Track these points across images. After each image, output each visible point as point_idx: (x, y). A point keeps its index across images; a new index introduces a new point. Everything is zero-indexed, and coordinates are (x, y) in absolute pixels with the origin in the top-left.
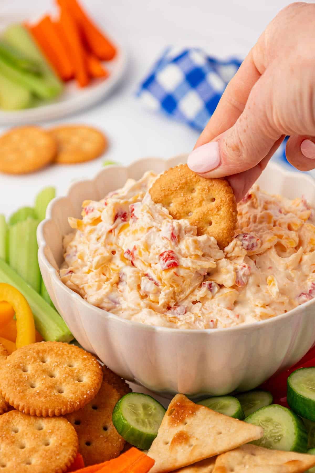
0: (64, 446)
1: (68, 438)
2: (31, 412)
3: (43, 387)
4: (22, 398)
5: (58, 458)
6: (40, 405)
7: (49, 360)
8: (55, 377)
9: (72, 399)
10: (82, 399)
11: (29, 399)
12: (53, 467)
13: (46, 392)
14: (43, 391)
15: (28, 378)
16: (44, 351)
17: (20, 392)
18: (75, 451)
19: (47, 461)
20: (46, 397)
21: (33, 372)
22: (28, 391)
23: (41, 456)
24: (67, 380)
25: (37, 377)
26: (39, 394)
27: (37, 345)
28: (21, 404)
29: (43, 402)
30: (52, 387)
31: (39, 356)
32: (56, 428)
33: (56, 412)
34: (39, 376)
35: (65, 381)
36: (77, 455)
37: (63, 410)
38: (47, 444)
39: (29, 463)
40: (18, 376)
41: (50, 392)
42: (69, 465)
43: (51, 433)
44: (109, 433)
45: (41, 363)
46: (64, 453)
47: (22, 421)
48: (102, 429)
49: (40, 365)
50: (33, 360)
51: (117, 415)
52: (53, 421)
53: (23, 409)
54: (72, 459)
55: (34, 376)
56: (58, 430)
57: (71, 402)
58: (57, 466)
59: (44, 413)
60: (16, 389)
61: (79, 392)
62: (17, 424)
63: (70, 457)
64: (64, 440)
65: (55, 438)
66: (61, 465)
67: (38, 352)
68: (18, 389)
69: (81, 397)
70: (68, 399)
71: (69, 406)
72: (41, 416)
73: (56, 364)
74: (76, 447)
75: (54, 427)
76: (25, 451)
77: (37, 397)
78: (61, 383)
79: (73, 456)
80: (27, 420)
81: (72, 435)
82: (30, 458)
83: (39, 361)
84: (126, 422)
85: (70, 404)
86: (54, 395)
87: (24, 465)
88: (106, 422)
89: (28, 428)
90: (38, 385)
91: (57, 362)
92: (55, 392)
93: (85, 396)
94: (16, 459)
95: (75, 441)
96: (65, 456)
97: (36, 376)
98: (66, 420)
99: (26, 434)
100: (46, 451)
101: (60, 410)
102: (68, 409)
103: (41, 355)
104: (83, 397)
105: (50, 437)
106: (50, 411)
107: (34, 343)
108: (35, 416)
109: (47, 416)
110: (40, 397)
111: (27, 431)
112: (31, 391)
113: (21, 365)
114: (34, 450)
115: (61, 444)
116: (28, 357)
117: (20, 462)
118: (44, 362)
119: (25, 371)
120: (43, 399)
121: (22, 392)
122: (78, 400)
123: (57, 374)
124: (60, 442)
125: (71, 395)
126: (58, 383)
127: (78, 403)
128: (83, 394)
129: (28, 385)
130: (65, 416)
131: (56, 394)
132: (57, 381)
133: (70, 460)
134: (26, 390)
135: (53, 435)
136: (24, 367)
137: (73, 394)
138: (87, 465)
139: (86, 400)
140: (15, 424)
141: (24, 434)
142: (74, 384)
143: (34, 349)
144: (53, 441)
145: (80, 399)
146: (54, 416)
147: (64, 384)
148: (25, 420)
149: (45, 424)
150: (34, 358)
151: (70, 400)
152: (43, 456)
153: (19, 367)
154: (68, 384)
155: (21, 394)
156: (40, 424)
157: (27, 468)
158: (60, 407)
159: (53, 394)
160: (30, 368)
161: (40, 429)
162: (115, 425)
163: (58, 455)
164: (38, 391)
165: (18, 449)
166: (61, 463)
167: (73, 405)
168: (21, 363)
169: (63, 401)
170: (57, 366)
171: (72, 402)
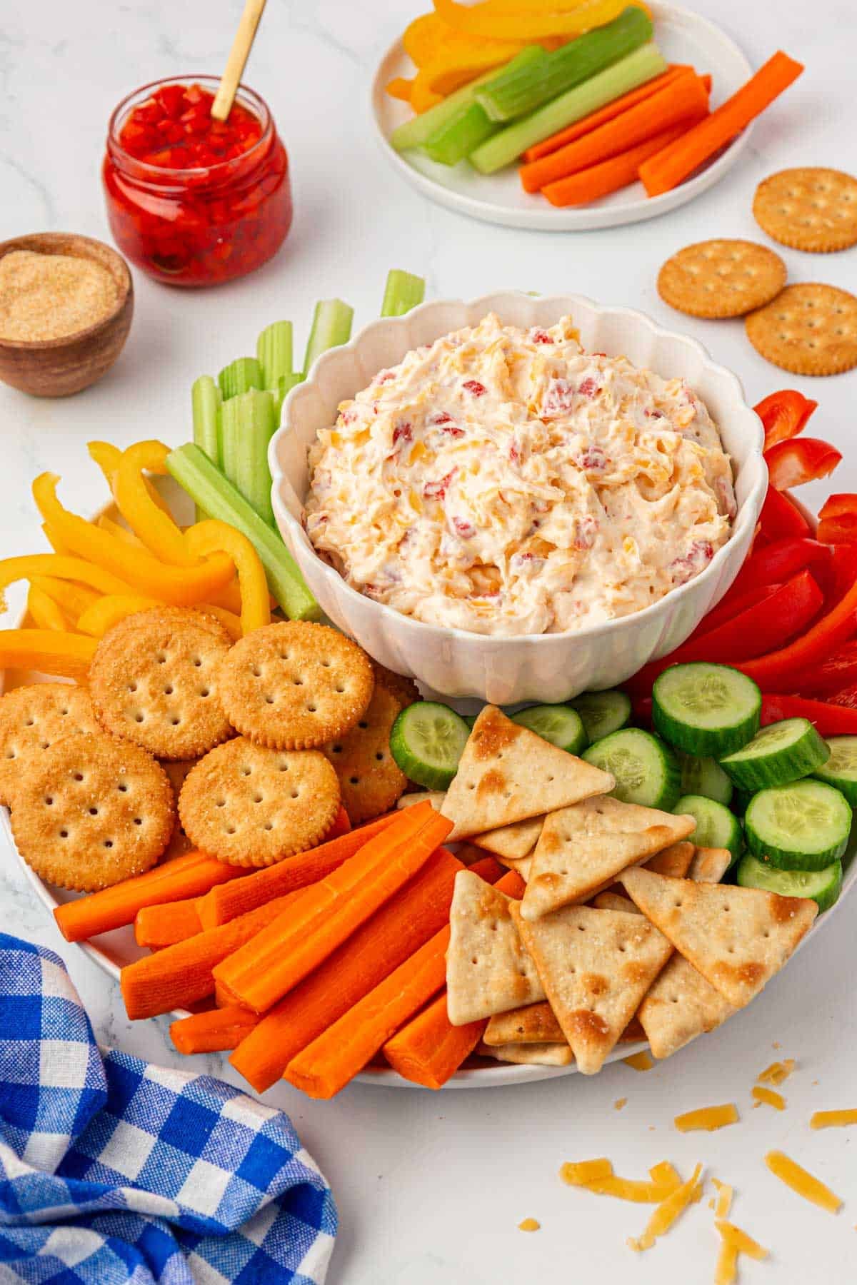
0: (321, 800)
1: (326, 786)
2: (269, 743)
3: (285, 703)
4: (255, 722)
5: (311, 818)
6: (282, 733)
7: (292, 654)
8: (302, 684)
9: (328, 723)
10: (344, 721)
11: (265, 723)
12: (304, 835)
13: (290, 712)
14: (285, 709)
15: (262, 685)
16: (285, 640)
17: (251, 712)
18: (336, 807)
19: (296, 825)
20: (289, 720)
21: (270, 675)
22: (262, 710)
23: (286, 817)
24: (321, 690)
25: (276, 685)
26: (279, 715)
27: (271, 630)
28: (254, 732)
29: (285, 729)
30: (298, 703)
31: (276, 649)
32: (307, 768)
33: (307, 743)
34: (278, 684)
35: (317, 691)
36: (339, 811)
37: (316, 741)
38: (295, 796)
39: (269, 828)
40: (247, 684)
41: (296, 712)
42: (328, 829)
43: (301, 776)
44: (385, 765)
45: (281, 661)
46: (319, 812)
47: (256, 756)
48: (374, 758)
49: (280, 665)
50: (268, 656)
51: (397, 742)
52: (302, 755)
53: (256, 738)
54: (332, 820)
55: (271, 683)
56: (309, 772)
57: (328, 727)
58: (309, 834)
59: (288, 745)
60: (244, 707)
61: (339, 711)
62: (248, 761)
63: (329, 816)
64: (319, 790)
65: (306, 786)
66: (317, 831)
67: (275, 643)
68: (248, 707)
69: (342, 719)
70: (323, 723)
71: (325, 734)
72: (284, 749)
73: (304, 662)
74: (337, 799)
75: (303, 766)
76: (262, 807)
77: (277, 721)
78: (311, 696)
79: (333, 815)
80: (263, 756)
81: (331, 781)
82: (270, 819)
83: (276, 656)
84: (410, 754)
85: (327, 730)
86: (303, 716)
87: (261, 829)
88: (379, 748)
89: (266, 768)
90: (278, 698)
91: (304, 659)
92: (303, 711)
93: (349, 718)
94: (249, 820)
95: (335, 791)
96: (322, 816)
97: (274, 684)
98: (322, 755)
99: (263, 778)
100: (294, 808)
101: (312, 740)
102: (324, 738)
103: (279, 646)
104: (346, 719)
105: (299, 784)
106: (297, 742)
107: (268, 624)
108: (275, 748)
109: (293, 749)
110: (281, 720)
111: (263, 773)
112: (267, 709)
113: (251, 664)
114: (275, 806)
115: (315, 796)
116: (261, 650)
117: (255, 824)
118: (284, 657)
119: (257, 674)
120: (285, 724)
121: (254, 712)
122: (338, 725)
123: (305, 678)
124: (313, 792)
125: (328, 716)
126: (308, 695)
127: (339, 729)
128: (345, 714)
129: (263, 699)
130: (318, 748)
131: (305, 714)
132: (306, 692)
133: (329, 822)
134: (260, 707)
135: (303, 781)
136: (255, 667)
137: (331, 713)
138: (355, 826)
139: (350, 723)
140: (245, 760)
141: (260, 777)
142: (331, 697)
143: (269, 637)
144: (302, 789)
145: (341, 722)
146: (303, 749)
147: (316, 696)
148: (259, 754)
149: (288, 760)
150: (271, 653)
151: (326, 724)
152: (290, 815)
153: (248, 668)
154: (323, 696)
155: (253, 715)
156: (282, 761)
157: (267, 836)
158: (311, 737)
159: (300, 714)
160: (264, 669)
161: (284, 769)
162: (393, 756)
163: (311, 814)
164: (278, 710)
165: (252, 803)
166: (316, 827)
167: (331, 732)
168: (250, 661)
169: (316, 727)
170: (306, 665)
171: (331, 727)
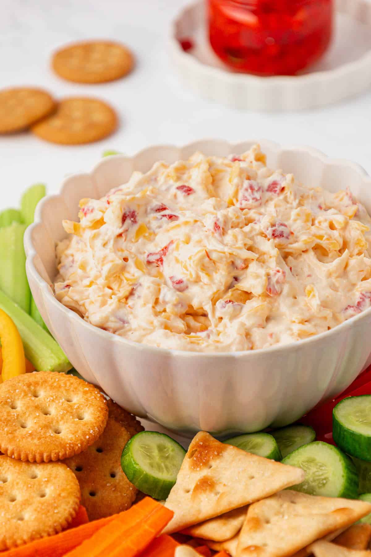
0: (64, 497)
1: (68, 487)
2: (22, 457)
3: (36, 427)
4: (10, 441)
5: (56, 511)
6: (33, 448)
7: (42, 393)
8: (50, 415)
9: (71, 440)
10: (84, 440)
11: (19, 441)
12: (50, 523)
13: (40, 432)
14: (36, 431)
15: (18, 415)
16: (37, 383)
17: (8, 433)
18: (76, 503)
19: (44, 516)
20: (39, 439)
21: (24, 409)
22: (17, 432)
23: (36, 510)
24: (65, 418)
25: (29, 415)
26: (31, 435)
27: (27, 377)
28: (10, 448)
29: (36, 445)
30: (47, 427)
31: (30, 390)
32: (54, 476)
33: (53, 456)
34: (30, 414)
35: (62, 418)
36: (80, 508)
37: (61, 454)
38: (43, 496)
39: (21, 519)
40: (5, 414)
41: (45, 433)
42: (70, 519)
43: (48, 481)
44: (117, 481)
45: (33, 398)
46: (63, 506)
47: (12, 468)
48: (108, 475)
49: (33, 401)
50: (23, 394)
51: (127, 458)
52: (50, 466)
53: (13, 453)
54: (73, 513)
55: (25, 413)
56: (55, 478)
57: (70, 443)
58: (55, 522)
59: (38, 458)
60: (3, 430)
61: (80, 432)
62: (5, 473)
63: (71, 510)
64: (63, 490)
65: (52, 488)
66: (61, 521)
67: (29, 385)
68: (6, 429)
69: (82, 438)
70: (67, 440)
71: (68, 449)
72: (35, 462)
73: (52, 398)
74: (77, 498)
75: (50, 474)
76: (15, 505)
77: (29, 439)
78: (58, 422)
79: (74, 509)
80: (17, 468)
81: (72, 484)
82: (23, 513)
83: (30, 395)
84: (137, 467)
85: (70, 446)
86: (50, 435)
87: (15, 521)
88: (113, 467)
89: (19, 477)
90: (30, 424)
91: (52, 396)
92: (51, 433)
93: (87, 437)
94: (5, 515)
95: (76, 491)
96: (65, 510)
97: (27, 414)
98: (65, 466)
99: (17, 484)
100: (42, 504)
101: (57, 454)
102: (67, 452)
103: (32, 388)
104: (85, 438)
105: (46, 487)
106: (45, 455)
107: (24, 373)
108: (27, 461)
109: (42, 462)
110: (33, 439)
111: (18, 481)
112: (21, 432)
113: (9, 400)
114: (26, 503)
115: (59, 495)
116: (17, 391)
117: (10, 517)
118: (36, 396)
119: (13, 408)
120: (36, 441)
121: (10, 433)
122: (79, 442)
123: (53, 411)
124: (58, 492)
125: (70, 436)
126: (54, 422)
127: (79, 445)
128: (84, 434)
129: (18, 425)
130: (63, 461)
131: (52, 435)
132: (53, 419)
133: (71, 515)
134: (16, 430)
135: (49, 485)
136: (13, 402)
137: (73, 434)
138: (91, 519)
139: (88, 441)
140: (4, 472)
141: (15, 483)
142: (73, 422)
143: (23, 381)
144: (49, 491)
145: (81, 440)
146: (50, 461)
147: (61, 423)
148: (15, 467)
149: (39, 471)
150: (25, 392)
151: (69, 442)
152: (39, 509)
153: (6, 403)
154: (67, 422)
155: (10, 436)
156: (33, 472)
157: (19, 525)
158: (57, 451)
159: (48, 434)
160: (20, 405)
161: (34, 477)
162: (124, 471)
163: (56, 508)
164: (30, 432)
165: (7, 502)
166: (60, 518)
167: (73, 448)
168: (8, 398)
169: (61, 443)
170: (53, 401)
171: (73, 443)
